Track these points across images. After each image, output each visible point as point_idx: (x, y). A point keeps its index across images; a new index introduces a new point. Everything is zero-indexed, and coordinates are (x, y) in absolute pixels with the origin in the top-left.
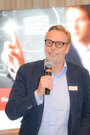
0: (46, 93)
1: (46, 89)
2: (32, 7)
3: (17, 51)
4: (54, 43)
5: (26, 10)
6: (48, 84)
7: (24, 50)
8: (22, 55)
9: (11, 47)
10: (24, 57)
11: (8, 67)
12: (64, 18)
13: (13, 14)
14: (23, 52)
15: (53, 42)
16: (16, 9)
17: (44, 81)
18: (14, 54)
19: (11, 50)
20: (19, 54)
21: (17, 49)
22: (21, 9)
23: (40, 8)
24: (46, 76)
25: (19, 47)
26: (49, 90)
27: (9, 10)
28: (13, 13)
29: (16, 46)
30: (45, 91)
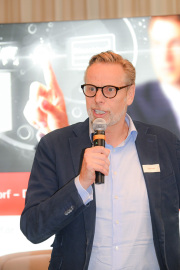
0: (97, 181)
1: (97, 173)
2: (85, 18)
3: (54, 101)
4: (100, 90)
5: (72, 23)
6: (101, 162)
7: (68, 100)
8: (64, 109)
9: (43, 93)
10: (68, 113)
11: (36, 131)
12: (145, 39)
13: (47, 30)
14: (66, 104)
15: (97, 88)
16: (53, 21)
17: (92, 158)
18: (48, 107)
19: (42, 99)
20: (59, 107)
21: (54, 97)
22: (63, 21)
23: (100, 19)
24: (94, 148)
25: (58, 92)
26: (103, 175)
27: (41, 22)
28: (47, 27)
29: (53, 92)
30: (94, 177)
